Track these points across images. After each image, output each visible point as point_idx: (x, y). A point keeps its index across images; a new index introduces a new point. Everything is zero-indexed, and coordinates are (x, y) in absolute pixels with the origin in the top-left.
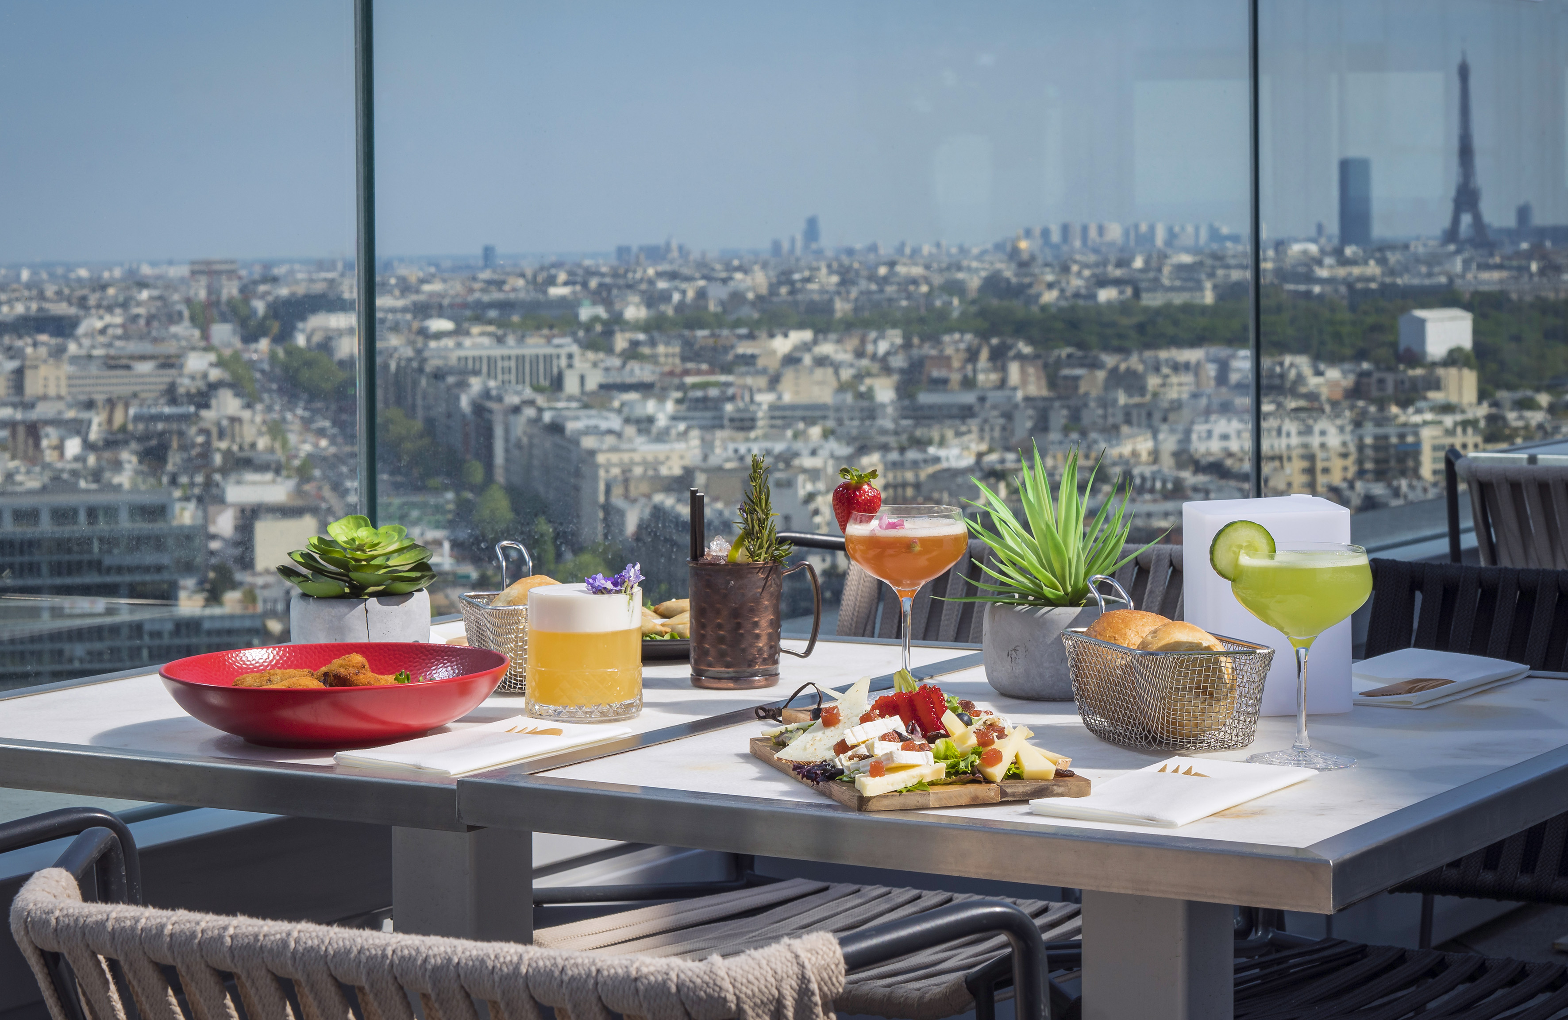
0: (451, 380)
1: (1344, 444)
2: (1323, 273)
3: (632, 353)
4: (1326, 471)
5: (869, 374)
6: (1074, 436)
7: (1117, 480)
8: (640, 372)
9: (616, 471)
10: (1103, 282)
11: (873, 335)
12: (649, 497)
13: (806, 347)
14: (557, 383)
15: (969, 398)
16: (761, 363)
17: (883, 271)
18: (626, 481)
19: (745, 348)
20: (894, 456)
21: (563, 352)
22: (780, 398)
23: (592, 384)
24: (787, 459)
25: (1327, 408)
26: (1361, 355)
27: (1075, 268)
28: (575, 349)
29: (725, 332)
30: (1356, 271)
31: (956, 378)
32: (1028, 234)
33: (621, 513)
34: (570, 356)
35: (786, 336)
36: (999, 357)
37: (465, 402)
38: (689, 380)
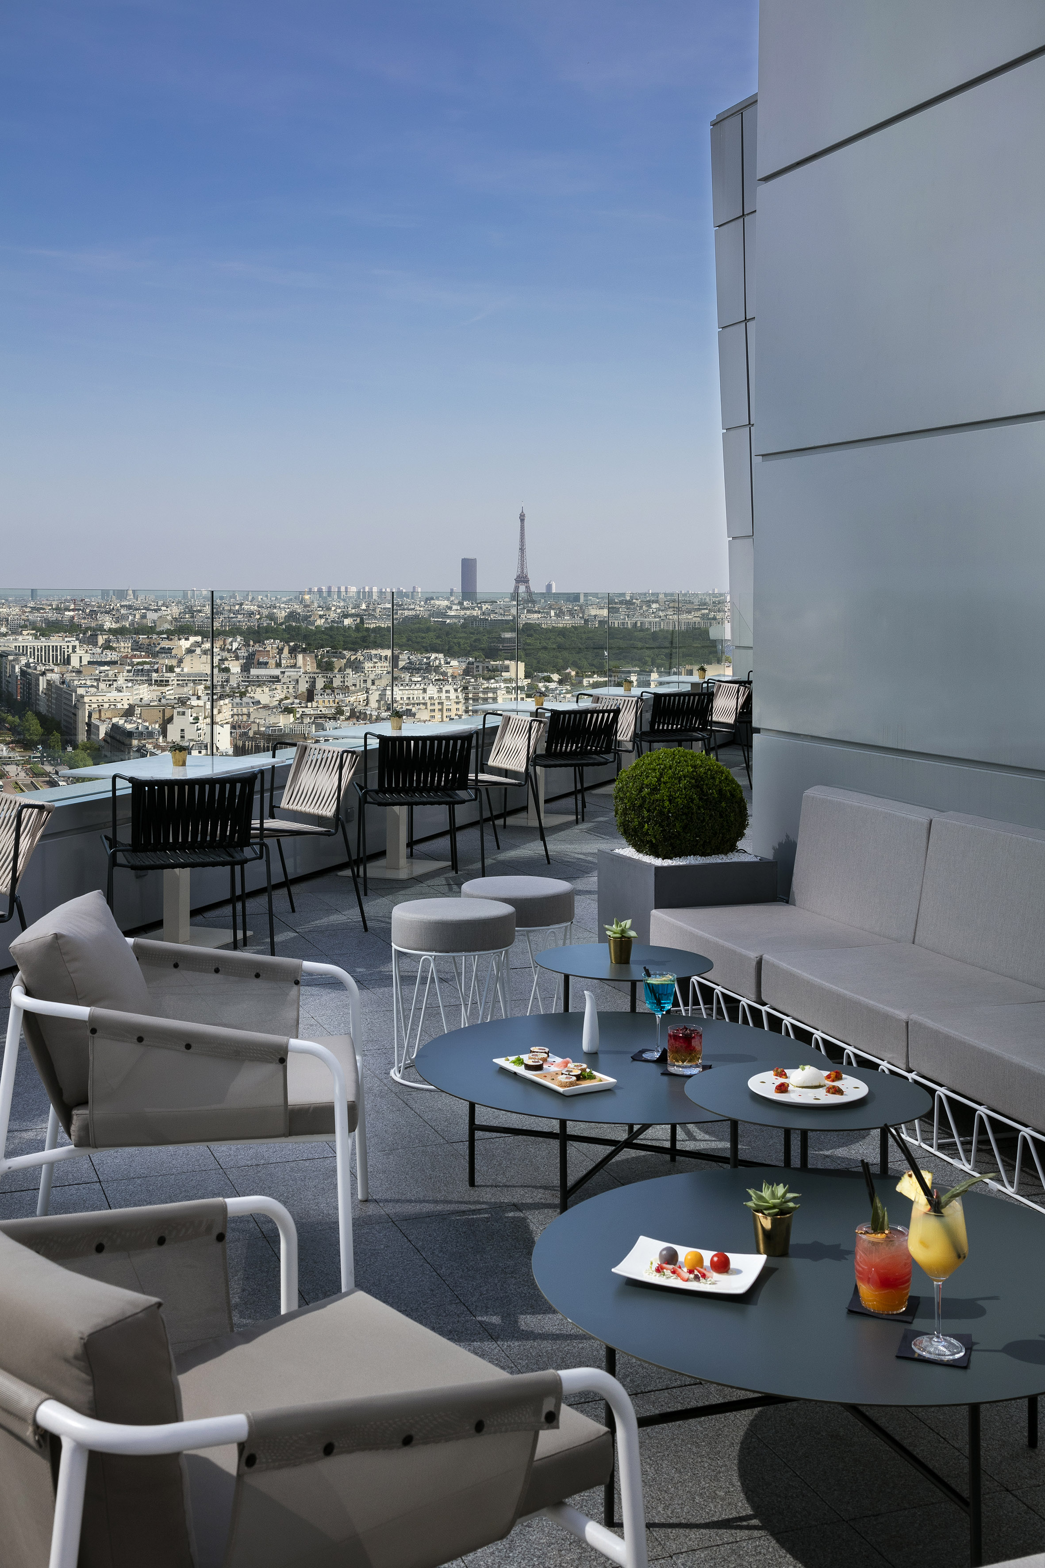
0: (11, 658)
1: (457, 697)
2: (453, 613)
3: (107, 646)
4: (449, 710)
5: (227, 660)
6: (328, 691)
7: (348, 714)
8: (110, 656)
9: (95, 706)
10: (346, 616)
11: (231, 639)
12: (111, 719)
13: (198, 645)
14: (67, 661)
15: (277, 672)
16: (174, 652)
17: (237, 607)
18: (100, 711)
19: (165, 644)
20: (238, 700)
21: (70, 645)
22: (182, 671)
23: (85, 662)
24: (183, 702)
25: (450, 680)
26: (467, 655)
27: (333, 608)
28: (77, 643)
29: (155, 636)
30: (468, 612)
31: (272, 662)
32: (310, 592)
33: (98, 727)
34: (74, 647)
35: (187, 639)
36: (293, 651)
37: (17, 669)
38: (136, 660)
